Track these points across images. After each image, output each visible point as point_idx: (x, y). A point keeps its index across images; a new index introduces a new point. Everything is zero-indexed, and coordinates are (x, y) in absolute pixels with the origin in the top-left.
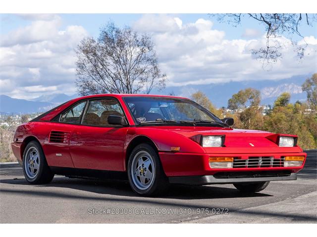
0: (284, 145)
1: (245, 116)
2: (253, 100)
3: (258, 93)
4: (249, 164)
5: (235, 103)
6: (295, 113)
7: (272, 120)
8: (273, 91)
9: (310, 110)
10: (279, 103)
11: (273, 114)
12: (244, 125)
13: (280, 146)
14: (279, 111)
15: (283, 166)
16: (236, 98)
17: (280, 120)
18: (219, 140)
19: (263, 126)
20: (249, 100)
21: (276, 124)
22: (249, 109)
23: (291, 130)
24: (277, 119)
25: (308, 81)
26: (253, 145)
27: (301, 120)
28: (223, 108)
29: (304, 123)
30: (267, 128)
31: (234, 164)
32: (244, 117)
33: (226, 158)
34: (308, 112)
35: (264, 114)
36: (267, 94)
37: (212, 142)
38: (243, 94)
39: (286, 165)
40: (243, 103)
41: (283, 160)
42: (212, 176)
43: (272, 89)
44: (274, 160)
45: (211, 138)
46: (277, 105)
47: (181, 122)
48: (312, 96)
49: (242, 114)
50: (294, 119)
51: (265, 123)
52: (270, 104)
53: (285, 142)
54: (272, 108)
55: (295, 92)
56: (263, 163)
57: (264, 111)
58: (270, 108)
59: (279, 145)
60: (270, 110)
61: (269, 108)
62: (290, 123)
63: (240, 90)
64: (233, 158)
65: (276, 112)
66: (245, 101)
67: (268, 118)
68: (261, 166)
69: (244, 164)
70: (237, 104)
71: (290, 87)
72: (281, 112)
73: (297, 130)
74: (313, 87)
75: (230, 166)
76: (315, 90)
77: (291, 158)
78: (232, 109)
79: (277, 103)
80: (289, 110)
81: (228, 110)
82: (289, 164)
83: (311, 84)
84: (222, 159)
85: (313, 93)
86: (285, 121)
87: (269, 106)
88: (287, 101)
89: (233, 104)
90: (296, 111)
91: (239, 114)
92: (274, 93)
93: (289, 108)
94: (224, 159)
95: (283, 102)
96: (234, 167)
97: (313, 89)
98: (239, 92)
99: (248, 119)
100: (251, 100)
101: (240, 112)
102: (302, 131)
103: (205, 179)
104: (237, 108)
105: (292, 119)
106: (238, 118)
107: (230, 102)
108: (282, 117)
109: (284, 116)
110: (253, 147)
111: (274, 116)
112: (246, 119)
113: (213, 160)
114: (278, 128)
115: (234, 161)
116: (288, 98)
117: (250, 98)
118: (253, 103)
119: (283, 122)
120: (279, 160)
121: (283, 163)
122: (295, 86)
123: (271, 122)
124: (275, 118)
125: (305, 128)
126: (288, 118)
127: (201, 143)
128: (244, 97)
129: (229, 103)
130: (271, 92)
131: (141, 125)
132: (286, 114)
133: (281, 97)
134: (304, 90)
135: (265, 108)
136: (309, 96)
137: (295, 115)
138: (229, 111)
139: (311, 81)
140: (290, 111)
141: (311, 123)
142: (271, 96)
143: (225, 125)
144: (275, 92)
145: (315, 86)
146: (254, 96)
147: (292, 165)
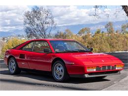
4: (102, 69)
6: (102, 36)
7: (94, 39)
15: (115, 69)
17: (97, 39)
20: (86, 32)
23: (101, 42)
26: (103, 61)
27: (105, 39)
30: (93, 42)
34: (106, 35)
38: (84, 29)
39: (117, 68)
44: (112, 67)
46: (96, 33)
55: (102, 28)
56: (108, 69)
72: (98, 36)
77: (119, 66)
83: (108, 26)
85: (109, 29)
87: (93, 33)
94: (93, 68)
96: (96, 71)
103: (85, 76)
112: (85, 38)
114: (97, 42)
115: (97, 68)
125: (106, 42)
126: (100, 38)
131: (57, 53)
134: (106, 28)
141: (108, 40)
146: (88, 30)
147: (119, 68)
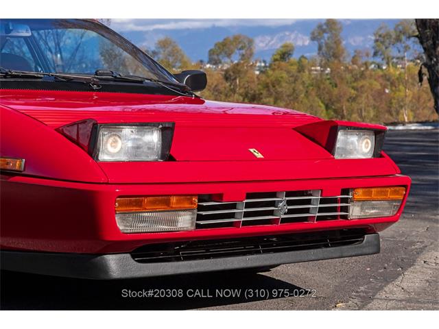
0: (351, 153)
1: (232, 74)
2: (243, 52)
3: (251, 42)
4: (247, 214)
5: (218, 55)
6: (299, 72)
7: (268, 81)
8: (269, 42)
9: (319, 68)
10: (278, 57)
11: (270, 72)
12: (230, 86)
13: (337, 157)
14: (278, 68)
15: (345, 217)
16: (219, 48)
17: (280, 81)
18: (153, 138)
19: (256, 89)
20: (237, 52)
21: (274, 86)
22: (237, 64)
23: (295, 95)
24: (276, 80)
25: (320, 27)
26: (259, 155)
27: (309, 82)
28: (201, 61)
29: (312, 86)
30: (262, 91)
31: (200, 218)
32: (230, 75)
33: (174, 199)
34: (316, 70)
35: (257, 73)
36: (261, 45)
37: (130, 144)
38: (230, 42)
39: (355, 212)
40: (229, 56)
41: (345, 200)
42: (129, 255)
43: (268, 38)
44: (322, 201)
45: (127, 131)
46: (276, 60)
47: (56, 77)
48: (324, 49)
49: (227, 71)
50: (299, 80)
51: (258, 84)
52: (265, 59)
53: (352, 143)
54: (267, 65)
55: (300, 43)
56: (290, 212)
57: (257, 68)
58: (265, 64)
59: (333, 154)
60: (265, 67)
61: (263, 64)
62: (293, 85)
63: (225, 37)
64: (195, 200)
65: (274, 70)
66: (232, 53)
67: (264, 78)
68: (284, 220)
69: (232, 215)
70: (220, 57)
71: (293, 36)
72: (282, 69)
73: (303, 95)
74: (326, 36)
75: (185, 222)
76: (328, 39)
77: (370, 194)
78: (214, 64)
79: (276, 57)
80: (292, 67)
81: (208, 66)
82: (362, 209)
83: (324, 31)
84: (161, 202)
85: (326, 44)
86: (287, 82)
87: (264, 62)
88: (290, 54)
89: (215, 57)
90: (301, 68)
91: (222, 70)
92: (271, 43)
93: (292, 65)
94: (168, 203)
95: (285, 55)
96: (198, 226)
97: (326, 39)
98: (225, 39)
99: (235, 79)
100: (241, 51)
101: (225, 68)
102: (310, 97)
103: (104, 268)
104: (220, 63)
105: (296, 80)
106: (221, 77)
107: (211, 52)
108: (282, 77)
109: (285, 75)
110: (260, 159)
111: (272, 75)
112: (232, 78)
113: (130, 204)
114: (276, 93)
115: (200, 208)
116: (290, 51)
117: (240, 49)
118: (243, 55)
119: (284, 84)
120: (335, 201)
121: (346, 209)
122: (300, 35)
123: (267, 84)
124: (273, 78)
125: (314, 93)
126: (291, 79)
127: (92, 148)
128: (232, 47)
129: (210, 55)
130: (267, 41)
132: (288, 72)
133: (282, 49)
134: (313, 39)
135: (258, 64)
136: (320, 48)
137: (299, 74)
138: (210, 68)
139: (325, 27)
140: (294, 69)
141: (322, 86)
142: (267, 48)
143: (183, 90)
144: (273, 42)
145: (329, 35)
146: (245, 47)
147: (371, 212)
